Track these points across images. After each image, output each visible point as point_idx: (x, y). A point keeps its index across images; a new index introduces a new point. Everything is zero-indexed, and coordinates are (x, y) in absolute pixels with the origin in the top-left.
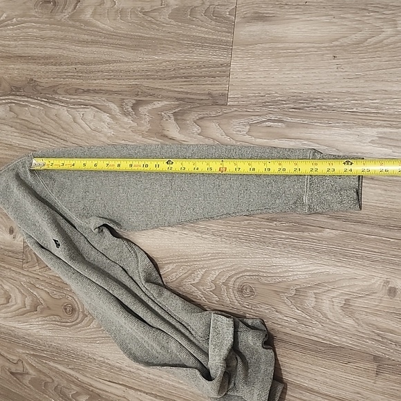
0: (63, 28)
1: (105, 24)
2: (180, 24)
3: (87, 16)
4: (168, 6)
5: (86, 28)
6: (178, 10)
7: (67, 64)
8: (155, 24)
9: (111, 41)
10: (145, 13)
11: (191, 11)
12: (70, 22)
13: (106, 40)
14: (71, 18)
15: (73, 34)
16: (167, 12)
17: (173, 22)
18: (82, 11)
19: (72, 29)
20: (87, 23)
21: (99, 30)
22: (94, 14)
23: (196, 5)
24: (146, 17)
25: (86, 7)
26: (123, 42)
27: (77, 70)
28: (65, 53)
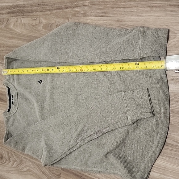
0: (2, 31)
1: (18, 30)
2: (46, 31)
3: (11, 26)
4: (42, 23)
5: (11, 31)
6: (46, 25)
7: (3, 47)
8: (37, 30)
9: (20, 37)
10: (33, 26)
11: (51, 26)
12: (5, 29)
13: (18, 37)
14: (5, 27)
15: (6, 34)
16: (42, 25)
17: (44, 30)
18: (9, 24)
19: (6, 32)
20: (11, 29)
21: (15, 32)
22: (14, 25)
23: (53, 23)
24: (34, 27)
25: (11, 22)
26: (25, 38)
27: (7, 49)
28: (3, 42)
